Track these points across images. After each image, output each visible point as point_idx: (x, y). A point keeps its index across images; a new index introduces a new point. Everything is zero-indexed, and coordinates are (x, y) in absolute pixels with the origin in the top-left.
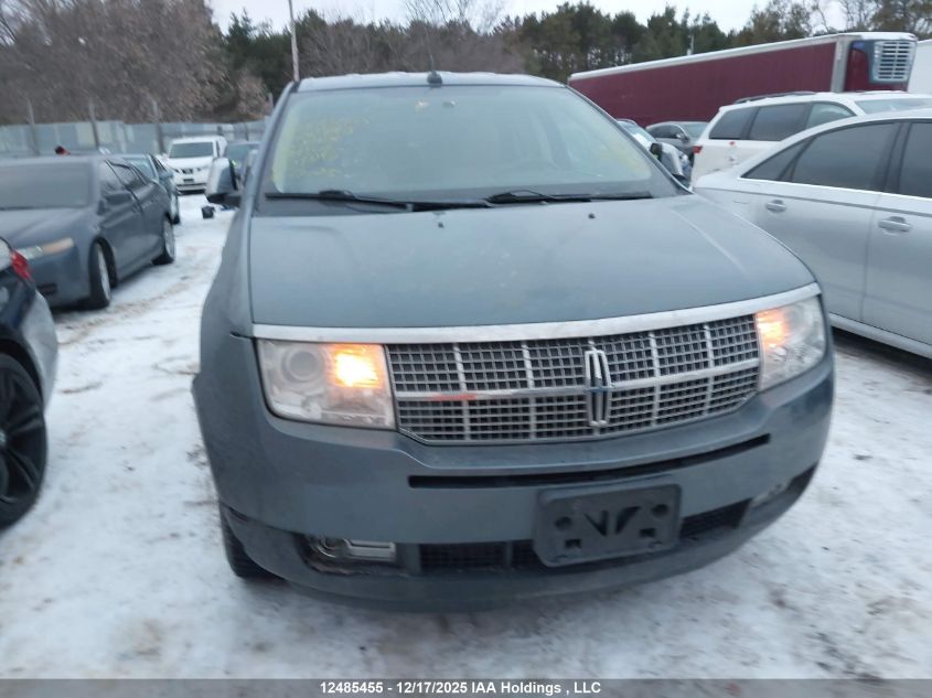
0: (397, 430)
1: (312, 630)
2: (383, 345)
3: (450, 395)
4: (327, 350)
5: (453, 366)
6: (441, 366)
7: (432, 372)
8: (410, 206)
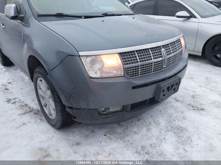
0: (124, 76)
1: (88, 135)
2: (118, 53)
3: (136, 64)
4: (102, 57)
5: (136, 57)
6: (133, 57)
7: (131, 59)
8: (83, 17)
